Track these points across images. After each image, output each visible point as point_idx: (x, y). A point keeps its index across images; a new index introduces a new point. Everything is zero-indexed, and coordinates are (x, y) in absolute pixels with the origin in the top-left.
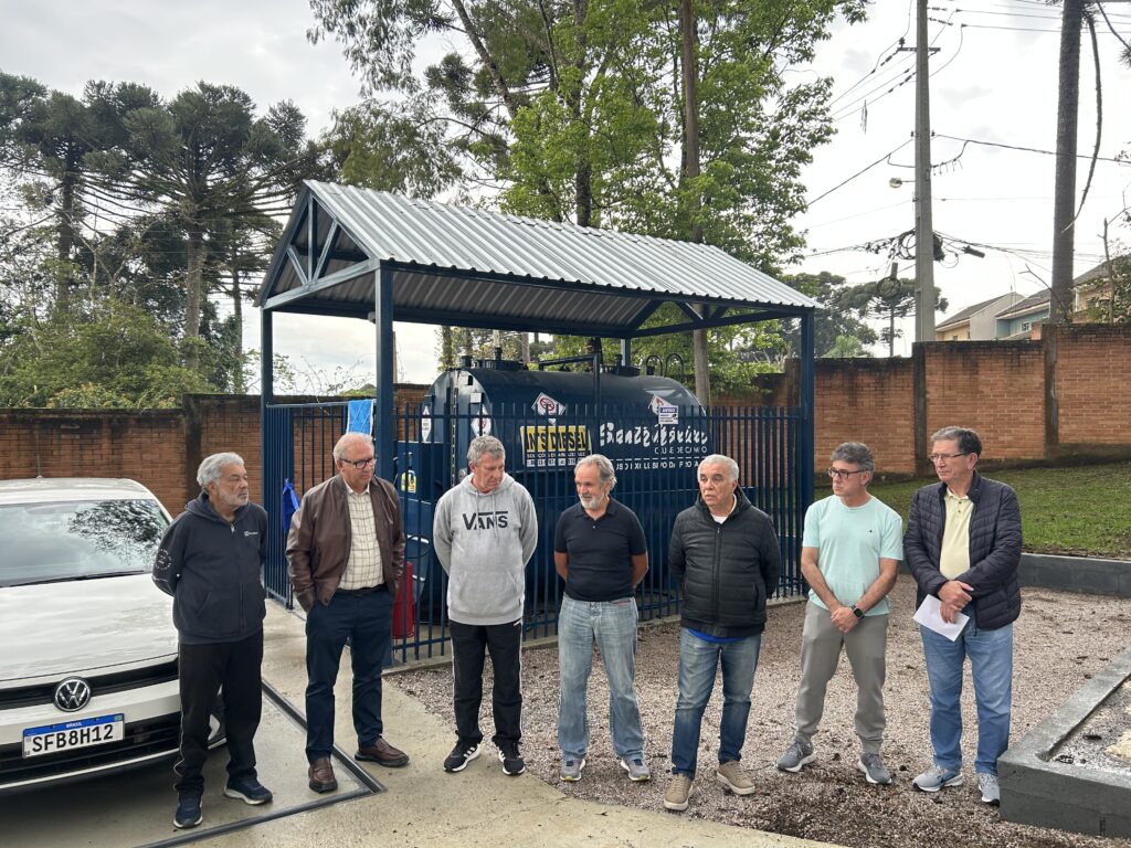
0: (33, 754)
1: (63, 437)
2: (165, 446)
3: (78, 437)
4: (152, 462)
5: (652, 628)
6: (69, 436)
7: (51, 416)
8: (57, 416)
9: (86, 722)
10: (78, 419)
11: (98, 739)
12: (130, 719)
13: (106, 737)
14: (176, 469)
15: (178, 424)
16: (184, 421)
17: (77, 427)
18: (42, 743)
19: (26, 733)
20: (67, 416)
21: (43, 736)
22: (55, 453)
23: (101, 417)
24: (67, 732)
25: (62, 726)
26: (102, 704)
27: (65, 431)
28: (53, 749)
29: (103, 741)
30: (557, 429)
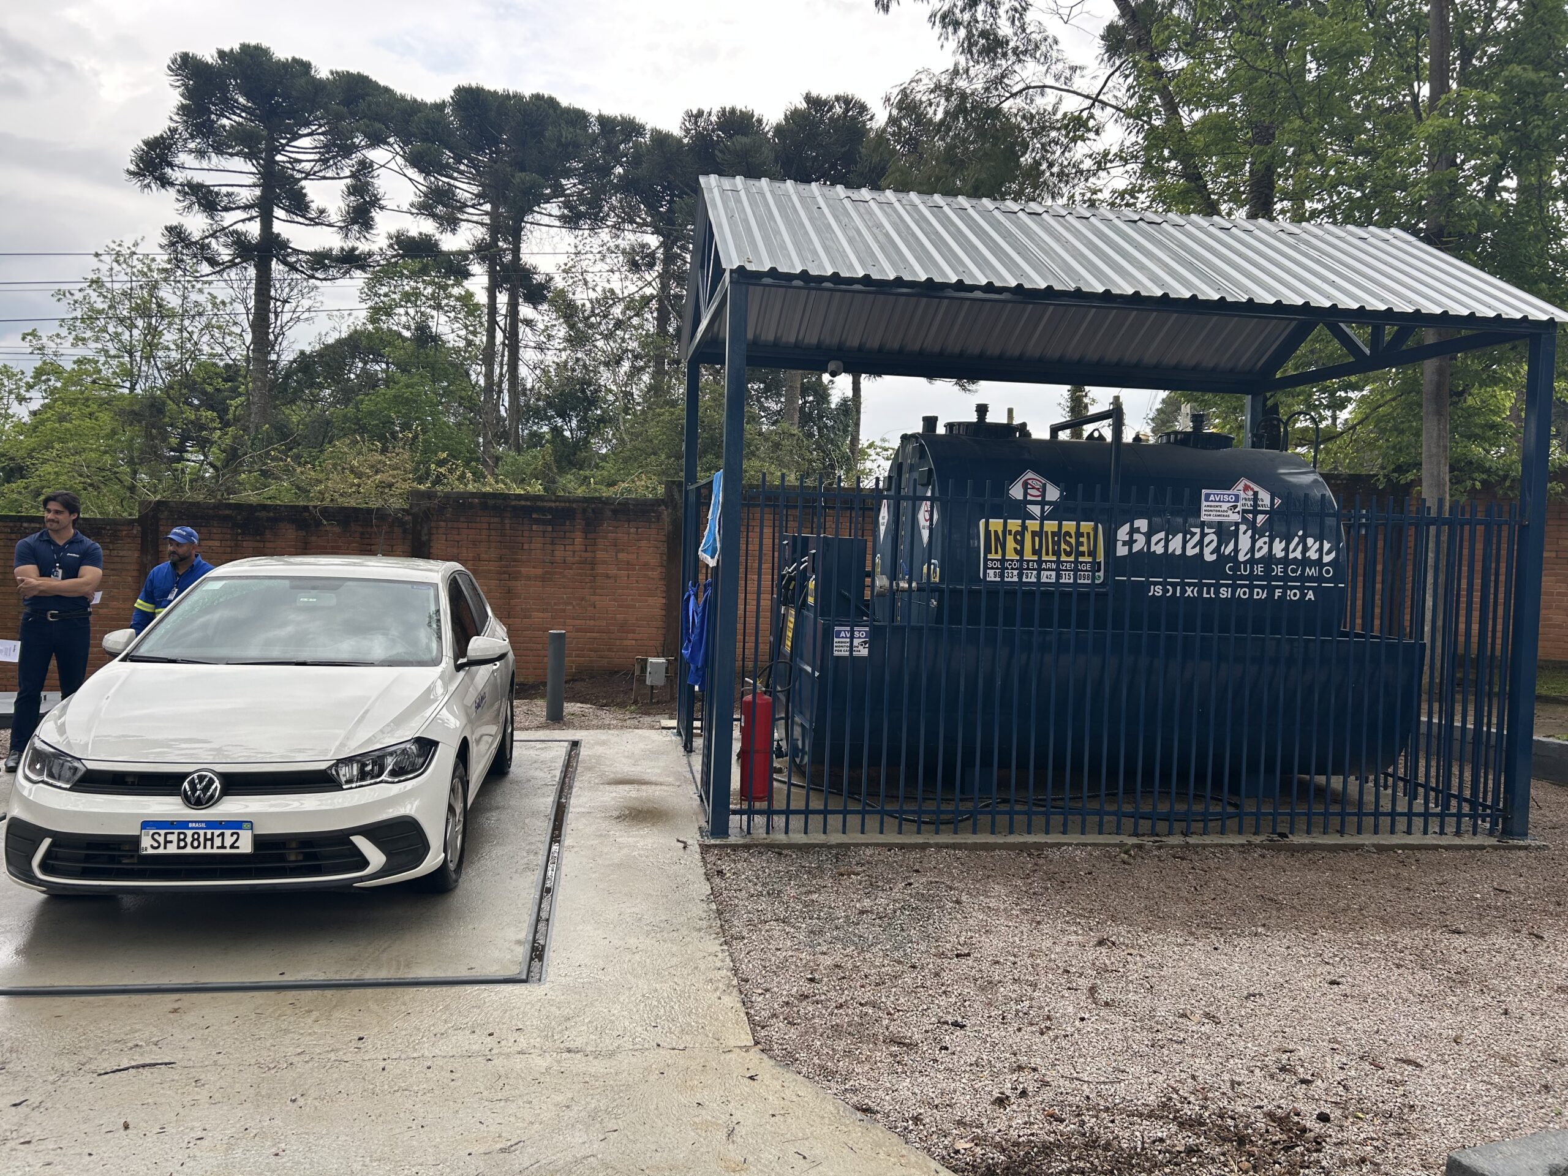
0: (150, 851)
1: (534, 527)
2: (644, 543)
3: (550, 528)
4: (628, 563)
5: (1160, 848)
6: (541, 528)
7: (523, 503)
8: (529, 503)
9: (211, 825)
10: (551, 508)
11: (223, 847)
12: (259, 831)
13: (232, 847)
14: (655, 574)
15: (659, 518)
16: (666, 514)
17: (550, 517)
18: (161, 840)
19: (145, 825)
20: (539, 504)
21: (162, 832)
22: (526, 546)
23: (574, 505)
24: (189, 833)
25: (184, 825)
26: (234, 807)
27: (538, 521)
28: (172, 849)
29: (228, 851)
30: (1042, 525)
